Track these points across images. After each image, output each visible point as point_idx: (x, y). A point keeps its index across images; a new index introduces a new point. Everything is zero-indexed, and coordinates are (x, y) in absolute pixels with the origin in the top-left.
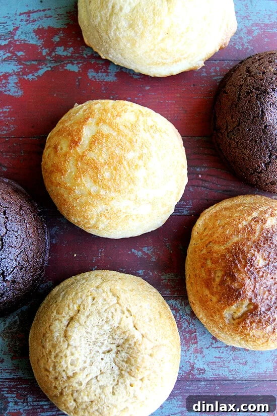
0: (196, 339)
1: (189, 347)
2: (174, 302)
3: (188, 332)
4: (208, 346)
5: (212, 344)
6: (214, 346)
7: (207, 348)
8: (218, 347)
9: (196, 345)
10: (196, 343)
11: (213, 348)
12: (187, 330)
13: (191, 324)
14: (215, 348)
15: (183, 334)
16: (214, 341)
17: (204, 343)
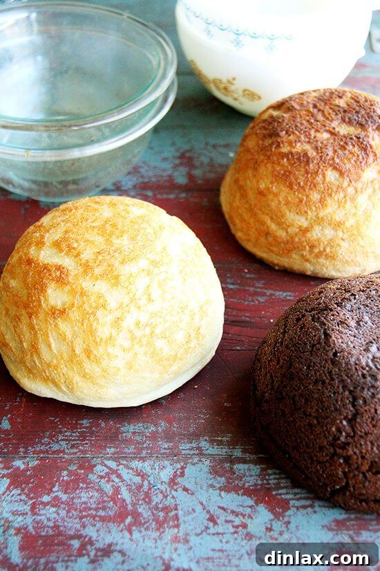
0: (178, 520)
1: (163, 532)
2: (141, 465)
3: (163, 510)
4: (200, 531)
5: (207, 528)
6: (212, 530)
7: (198, 535)
8: (218, 534)
9: (176, 530)
10: (177, 526)
11: (209, 534)
12: (160, 506)
13: (168, 498)
14: (214, 534)
15: (153, 513)
16: (211, 524)
17: (191, 528)
